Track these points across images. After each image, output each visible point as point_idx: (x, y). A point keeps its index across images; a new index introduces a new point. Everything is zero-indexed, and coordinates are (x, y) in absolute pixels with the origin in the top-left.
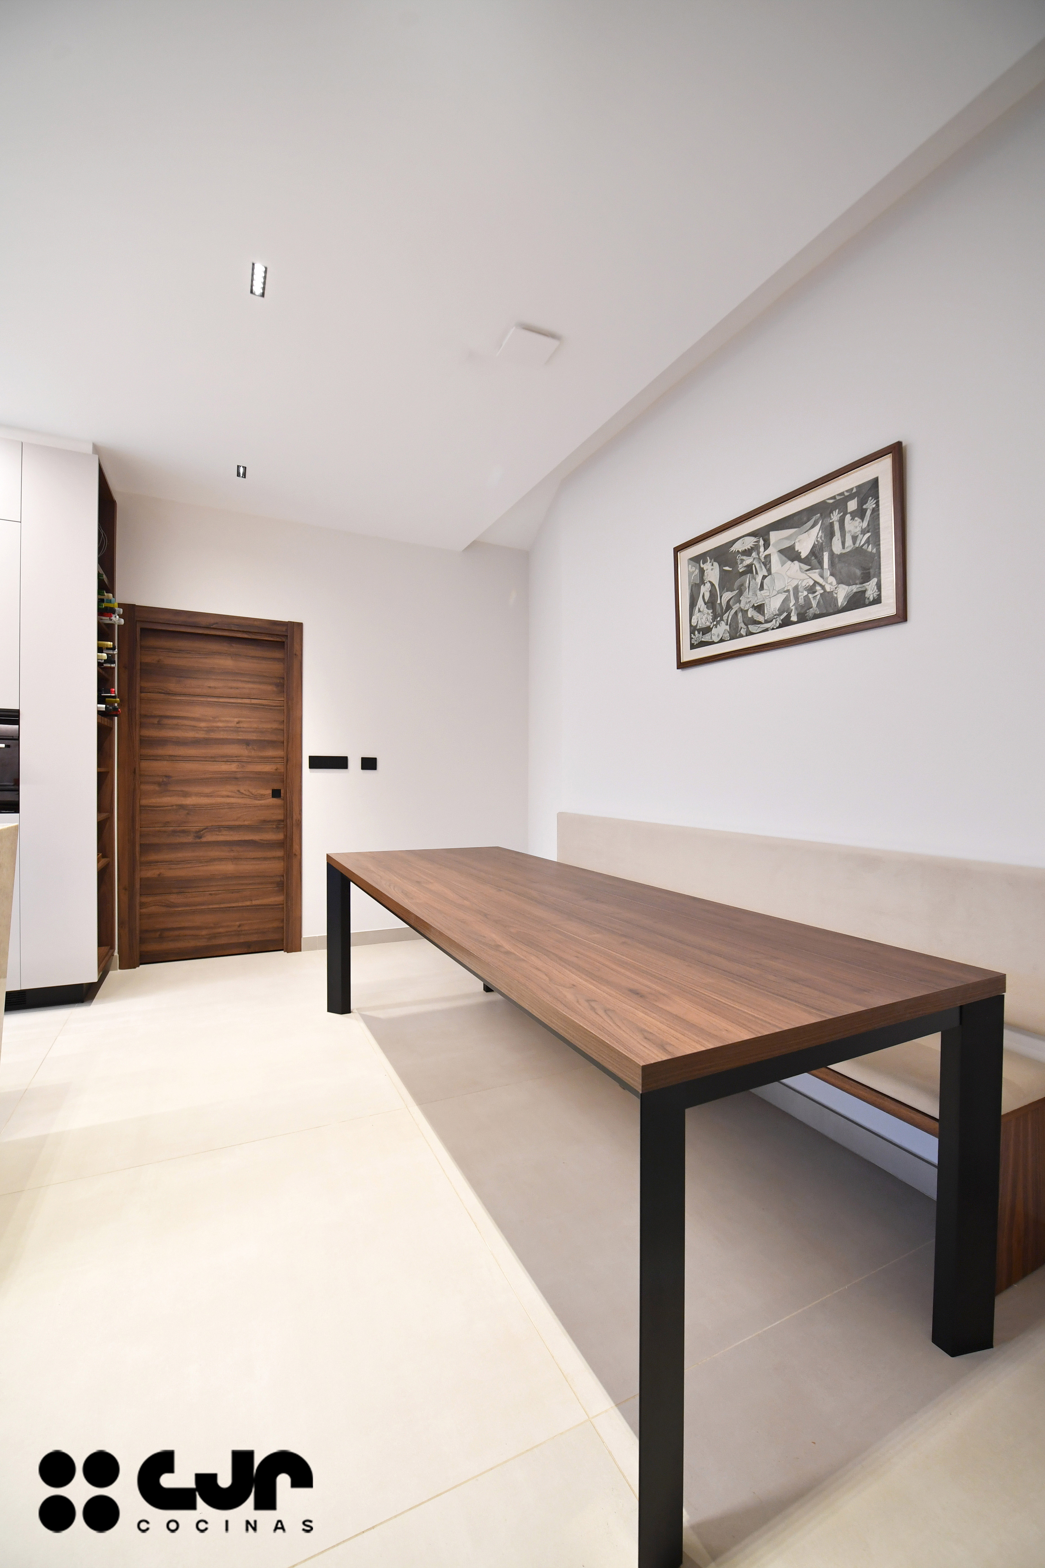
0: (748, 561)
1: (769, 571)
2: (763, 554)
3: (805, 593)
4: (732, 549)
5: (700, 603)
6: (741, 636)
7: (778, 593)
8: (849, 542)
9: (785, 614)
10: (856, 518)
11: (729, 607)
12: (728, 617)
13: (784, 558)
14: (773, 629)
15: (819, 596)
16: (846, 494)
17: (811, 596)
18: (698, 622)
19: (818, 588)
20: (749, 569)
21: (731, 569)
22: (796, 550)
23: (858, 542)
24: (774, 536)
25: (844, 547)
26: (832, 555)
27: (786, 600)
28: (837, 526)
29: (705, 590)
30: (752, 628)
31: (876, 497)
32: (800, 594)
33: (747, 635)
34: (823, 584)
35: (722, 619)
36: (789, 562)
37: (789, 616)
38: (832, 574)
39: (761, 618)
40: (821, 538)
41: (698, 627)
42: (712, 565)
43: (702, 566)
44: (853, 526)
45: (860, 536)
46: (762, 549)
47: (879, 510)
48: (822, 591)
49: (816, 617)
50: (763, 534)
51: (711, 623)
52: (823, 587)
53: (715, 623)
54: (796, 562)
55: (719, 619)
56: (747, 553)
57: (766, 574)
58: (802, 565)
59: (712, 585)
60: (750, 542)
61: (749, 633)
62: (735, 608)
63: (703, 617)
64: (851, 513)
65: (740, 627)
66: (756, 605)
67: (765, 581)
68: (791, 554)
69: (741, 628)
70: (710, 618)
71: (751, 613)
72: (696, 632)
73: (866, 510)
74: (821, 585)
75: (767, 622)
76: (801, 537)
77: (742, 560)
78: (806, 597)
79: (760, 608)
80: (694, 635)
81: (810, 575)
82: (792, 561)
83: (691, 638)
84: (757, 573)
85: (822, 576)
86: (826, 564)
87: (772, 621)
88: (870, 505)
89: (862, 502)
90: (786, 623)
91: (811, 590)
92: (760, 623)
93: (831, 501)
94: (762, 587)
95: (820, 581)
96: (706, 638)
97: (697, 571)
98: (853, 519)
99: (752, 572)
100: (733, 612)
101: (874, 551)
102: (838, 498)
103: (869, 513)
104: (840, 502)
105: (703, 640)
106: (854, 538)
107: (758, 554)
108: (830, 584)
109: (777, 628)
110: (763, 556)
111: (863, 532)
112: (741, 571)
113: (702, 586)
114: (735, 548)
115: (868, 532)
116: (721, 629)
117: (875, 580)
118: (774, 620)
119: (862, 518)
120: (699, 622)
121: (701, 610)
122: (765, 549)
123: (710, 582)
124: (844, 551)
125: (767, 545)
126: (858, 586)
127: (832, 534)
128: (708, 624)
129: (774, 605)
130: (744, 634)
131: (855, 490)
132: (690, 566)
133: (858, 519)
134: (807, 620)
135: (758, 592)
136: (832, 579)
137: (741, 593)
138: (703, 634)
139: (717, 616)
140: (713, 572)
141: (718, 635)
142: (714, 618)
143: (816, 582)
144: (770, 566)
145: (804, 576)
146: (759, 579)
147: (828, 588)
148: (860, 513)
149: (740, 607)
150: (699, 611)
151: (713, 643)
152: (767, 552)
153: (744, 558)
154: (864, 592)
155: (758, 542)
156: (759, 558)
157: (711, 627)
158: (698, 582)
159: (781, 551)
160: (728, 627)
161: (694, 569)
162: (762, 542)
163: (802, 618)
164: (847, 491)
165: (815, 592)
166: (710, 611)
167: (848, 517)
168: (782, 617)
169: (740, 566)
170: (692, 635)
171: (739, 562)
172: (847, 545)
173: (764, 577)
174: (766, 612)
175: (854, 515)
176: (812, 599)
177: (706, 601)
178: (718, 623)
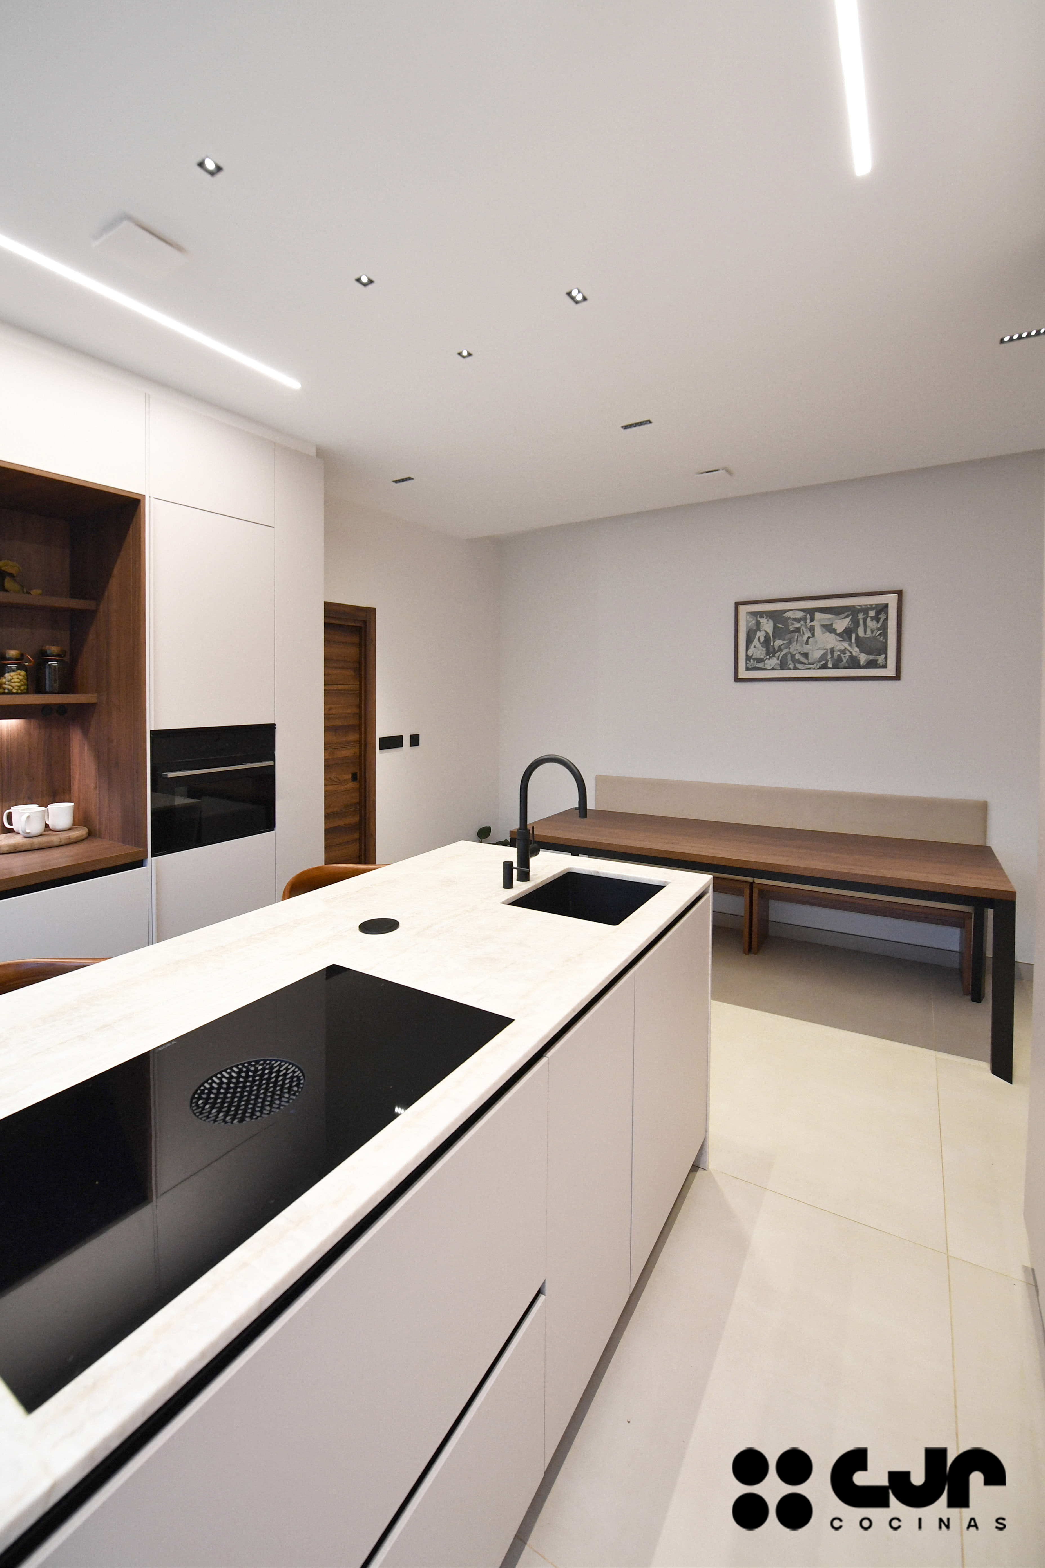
0: (797, 625)
1: (813, 635)
2: (809, 624)
3: (839, 653)
4: (785, 615)
5: (756, 642)
6: (790, 669)
7: (819, 649)
8: (869, 632)
9: (824, 662)
10: (874, 621)
11: (780, 649)
12: (779, 656)
13: (824, 630)
14: (814, 669)
15: (848, 657)
16: (869, 606)
17: (842, 655)
18: (753, 654)
19: (847, 652)
20: (798, 630)
21: (783, 627)
22: (834, 627)
23: (874, 634)
24: (818, 615)
25: (865, 634)
26: (857, 637)
27: (825, 654)
28: (861, 622)
29: (761, 635)
30: (798, 665)
31: (887, 613)
32: (835, 653)
33: (794, 669)
34: (851, 651)
35: (774, 656)
36: (828, 634)
37: (826, 664)
38: (857, 646)
39: (806, 662)
40: (851, 625)
41: (753, 657)
42: (768, 621)
43: (759, 619)
44: (872, 624)
45: (876, 631)
46: (808, 621)
47: (887, 620)
48: (850, 654)
49: (845, 668)
50: (811, 612)
51: (765, 657)
52: (851, 653)
53: (768, 657)
54: (833, 634)
55: (771, 655)
56: (798, 620)
57: (810, 635)
58: (837, 637)
59: (767, 633)
60: (800, 615)
61: (795, 668)
62: (786, 651)
63: (757, 650)
64: (871, 617)
65: (788, 664)
66: (802, 652)
67: (810, 640)
68: (829, 628)
69: (790, 664)
70: (764, 653)
71: (797, 656)
72: (752, 660)
73: (880, 618)
74: (849, 651)
75: (809, 664)
76: (837, 621)
77: (792, 624)
78: (839, 656)
79: (806, 655)
80: (750, 661)
81: (843, 644)
82: (831, 633)
83: (747, 663)
84: (803, 633)
85: (850, 645)
86: (853, 640)
87: (813, 664)
88: (883, 616)
89: (878, 613)
90: (824, 667)
91: (843, 652)
92: (805, 664)
93: (859, 607)
94: (807, 643)
95: (849, 648)
96: (761, 665)
97: (754, 622)
98: (872, 620)
99: (800, 633)
100: (783, 653)
101: (884, 640)
102: (864, 607)
103: (881, 620)
104: (865, 610)
105: (757, 666)
106: (872, 631)
107: (806, 622)
108: (856, 651)
109: (818, 669)
110: (810, 625)
111: (878, 629)
112: (791, 629)
113: (758, 632)
114: (787, 614)
115: (881, 630)
116: (774, 662)
117: (883, 656)
118: (815, 665)
119: (878, 622)
120: (755, 654)
121: (756, 646)
122: (810, 622)
123: (765, 631)
124: (866, 636)
125: (812, 620)
126: (874, 657)
127: (858, 625)
128: (762, 657)
129: (816, 654)
130: (792, 668)
131: (874, 606)
132: (748, 617)
133: (875, 622)
134: (839, 668)
135: (804, 645)
136: (857, 649)
137: (790, 643)
138: (757, 662)
139: (771, 652)
140: (767, 626)
141: (771, 665)
142: (768, 653)
143: (845, 648)
144: (814, 632)
145: (838, 643)
146: (805, 638)
147: (854, 654)
148: (876, 619)
149: (789, 652)
150: (755, 647)
151: (765, 669)
152: (812, 623)
153: (794, 622)
154: (877, 660)
155: (806, 616)
156: (806, 625)
157: (765, 659)
158: (754, 628)
159: (823, 626)
160: (779, 662)
161: (751, 619)
162: (808, 617)
163: (836, 667)
164: (870, 605)
165: (846, 654)
166: (764, 649)
167: (869, 619)
168: (821, 663)
169: (791, 627)
170: (748, 662)
171: (790, 624)
172: (867, 633)
173: (809, 638)
174: (809, 657)
175: (872, 619)
176: (843, 657)
177: (761, 642)
178: (770, 657)
